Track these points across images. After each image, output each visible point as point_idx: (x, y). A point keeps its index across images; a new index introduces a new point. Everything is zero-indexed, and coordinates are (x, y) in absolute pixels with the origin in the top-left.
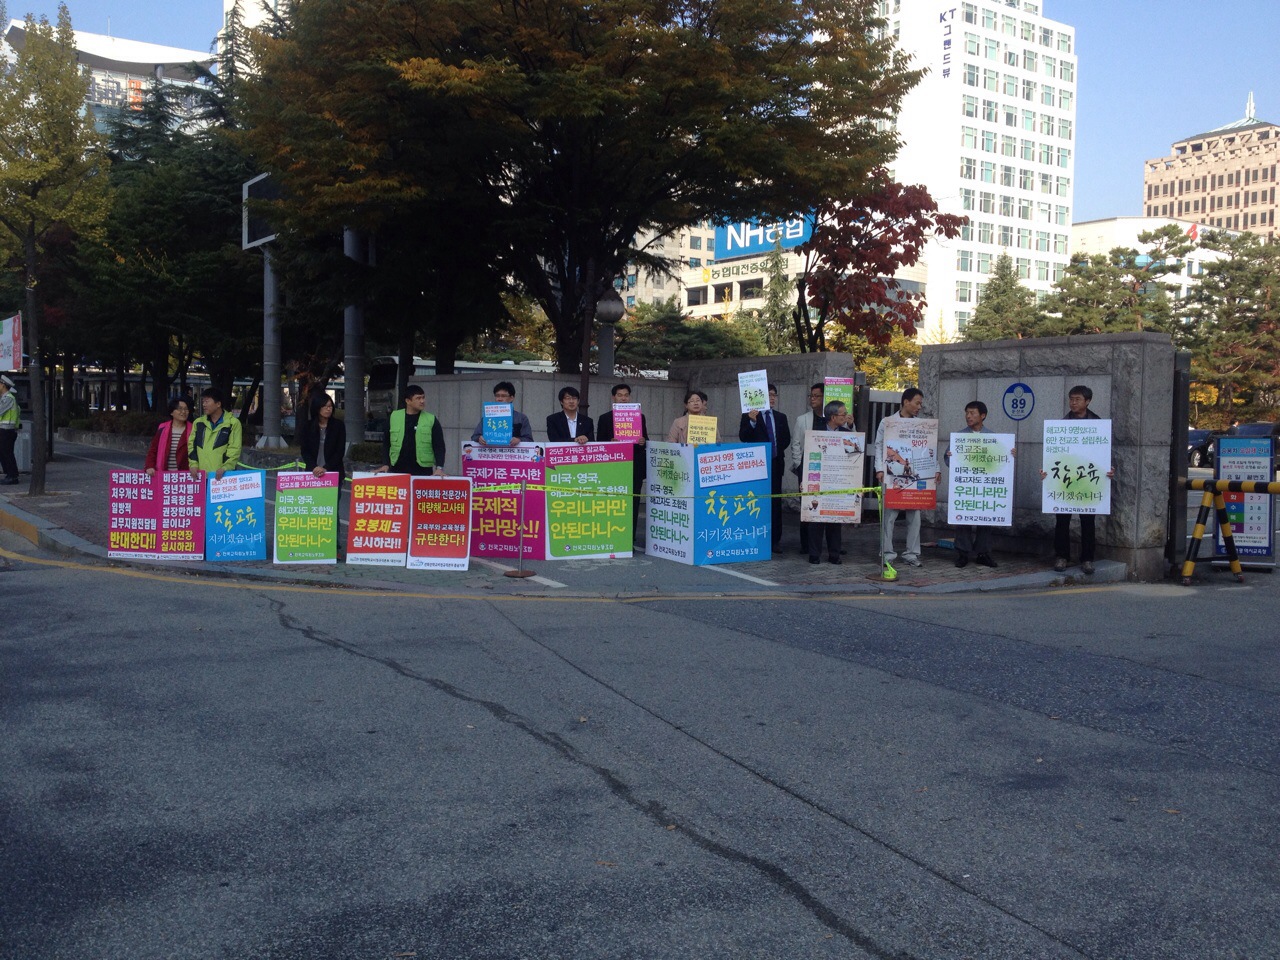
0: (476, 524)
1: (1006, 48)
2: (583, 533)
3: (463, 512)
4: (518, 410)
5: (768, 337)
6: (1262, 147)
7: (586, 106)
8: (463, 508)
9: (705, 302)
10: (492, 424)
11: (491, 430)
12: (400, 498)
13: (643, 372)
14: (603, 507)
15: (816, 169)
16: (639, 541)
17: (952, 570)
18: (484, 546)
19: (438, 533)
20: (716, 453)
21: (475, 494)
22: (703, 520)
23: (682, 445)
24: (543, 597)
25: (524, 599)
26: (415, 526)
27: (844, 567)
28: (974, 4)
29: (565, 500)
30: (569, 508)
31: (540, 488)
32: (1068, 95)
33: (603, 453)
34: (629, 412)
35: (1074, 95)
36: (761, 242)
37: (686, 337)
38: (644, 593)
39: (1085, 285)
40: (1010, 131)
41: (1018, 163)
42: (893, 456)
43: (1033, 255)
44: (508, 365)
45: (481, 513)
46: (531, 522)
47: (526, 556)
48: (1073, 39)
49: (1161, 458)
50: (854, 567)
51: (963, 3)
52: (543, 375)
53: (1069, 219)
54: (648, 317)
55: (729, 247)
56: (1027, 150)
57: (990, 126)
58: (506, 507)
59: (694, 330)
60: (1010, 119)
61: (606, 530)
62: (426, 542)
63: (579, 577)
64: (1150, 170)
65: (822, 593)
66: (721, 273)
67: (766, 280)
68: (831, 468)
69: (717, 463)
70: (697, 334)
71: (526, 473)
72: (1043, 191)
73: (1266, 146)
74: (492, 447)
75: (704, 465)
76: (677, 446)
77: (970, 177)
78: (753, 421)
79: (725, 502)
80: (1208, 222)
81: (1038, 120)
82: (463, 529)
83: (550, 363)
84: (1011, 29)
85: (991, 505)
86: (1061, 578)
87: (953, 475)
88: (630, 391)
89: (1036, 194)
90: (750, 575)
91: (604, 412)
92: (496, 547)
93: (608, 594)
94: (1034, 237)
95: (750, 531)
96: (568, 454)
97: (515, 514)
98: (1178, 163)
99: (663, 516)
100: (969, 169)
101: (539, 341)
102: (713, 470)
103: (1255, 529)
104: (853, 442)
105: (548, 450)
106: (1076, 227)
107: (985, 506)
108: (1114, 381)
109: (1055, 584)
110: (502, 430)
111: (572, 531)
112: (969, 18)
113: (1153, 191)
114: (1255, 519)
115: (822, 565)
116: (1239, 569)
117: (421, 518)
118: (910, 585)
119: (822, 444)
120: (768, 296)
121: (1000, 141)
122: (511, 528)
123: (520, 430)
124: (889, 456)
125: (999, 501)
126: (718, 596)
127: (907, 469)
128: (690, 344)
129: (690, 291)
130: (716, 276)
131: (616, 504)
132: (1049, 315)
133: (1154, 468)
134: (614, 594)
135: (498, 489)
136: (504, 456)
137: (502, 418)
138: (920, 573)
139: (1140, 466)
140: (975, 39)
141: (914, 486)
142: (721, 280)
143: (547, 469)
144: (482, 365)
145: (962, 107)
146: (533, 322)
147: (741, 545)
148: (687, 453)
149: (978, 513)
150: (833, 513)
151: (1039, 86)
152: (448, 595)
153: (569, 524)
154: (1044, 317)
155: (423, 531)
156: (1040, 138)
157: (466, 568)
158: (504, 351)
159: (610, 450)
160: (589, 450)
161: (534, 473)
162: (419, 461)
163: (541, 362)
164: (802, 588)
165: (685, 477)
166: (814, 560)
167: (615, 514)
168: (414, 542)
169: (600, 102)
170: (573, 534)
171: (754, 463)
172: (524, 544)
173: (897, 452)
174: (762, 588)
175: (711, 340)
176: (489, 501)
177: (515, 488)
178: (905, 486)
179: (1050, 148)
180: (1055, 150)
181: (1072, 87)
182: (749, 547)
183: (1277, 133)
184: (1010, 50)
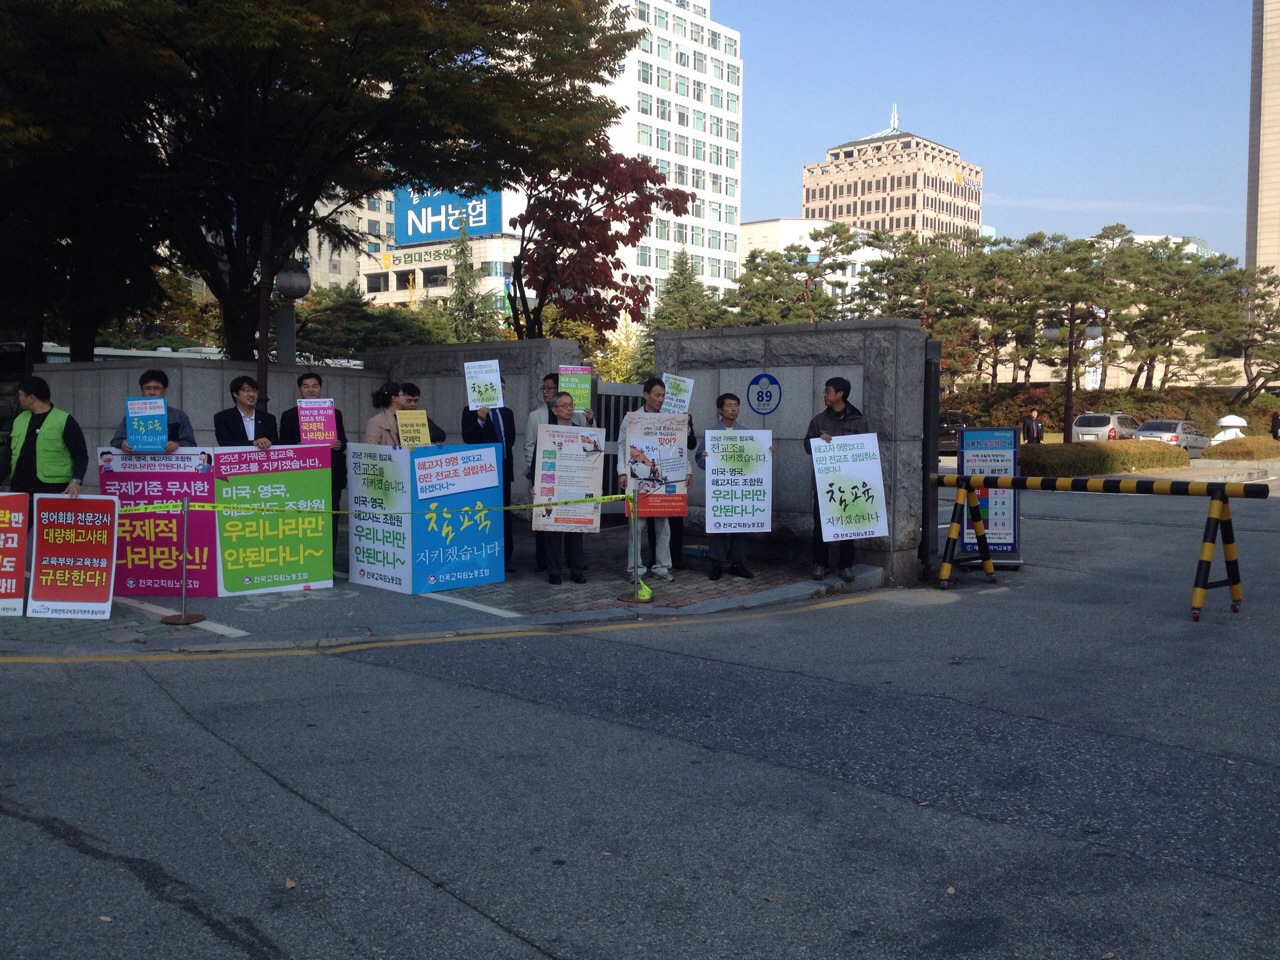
0: (122, 555)
1: (677, 49)
2: (268, 560)
3: (105, 542)
4: (175, 406)
5: (456, 326)
6: (905, 155)
7: (256, 35)
8: (105, 536)
9: (387, 289)
10: (139, 425)
11: (138, 432)
12: (14, 525)
13: (328, 361)
14: (294, 526)
15: (532, 130)
16: (341, 564)
17: (708, 585)
18: (133, 583)
19: (71, 569)
20: (437, 457)
21: (121, 517)
22: (423, 539)
23: (394, 448)
24: (217, 652)
25: (191, 657)
26: (39, 560)
27: (589, 586)
29: (242, 519)
30: (247, 530)
31: (208, 507)
32: (734, 98)
33: (291, 459)
34: (318, 409)
35: (741, 98)
36: (443, 228)
37: (369, 325)
38: (354, 639)
39: (763, 280)
40: (682, 130)
41: (690, 163)
42: (637, 457)
43: (706, 252)
44: (165, 352)
45: (128, 539)
46: (197, 549)
47: (191, 593)
48: (738, 43)
49: (916, 452)
50: (600, 586)
52: (206, 363)
53: (738, 219)
54: (327, 302)
55: (410, 233)
56: (698, 150)
57: (663, 124)
58: (162, 531)
59: (378, 318)
60: (683, 119)
61: (299, 555)
62: (54, 581)
63: (265, 619)
64: (808, 174)
65: (573, 623)
66: (403, 260)
67: (451, 269)
68: (567, 468)
69: (438, 469)
70: (381, 321)
71: (189, 487)
72: (713, 191)
73: (908, 155)
74: (140, 455)
75: (423, 472)
76: (387, 449)
78: (482, 419)
79: (449, 516)
80: (858, 224)
81: (708, 121)
82: (104, 563)
83: (215, 350)
84: (681, 30)
85: (750, 510)
86: (823, 589)
87: (709, 477)
88: (320, 382)
89: (708, 193)
90: (484, 604)
91: (288, 408)
92: (150, 583)
93: (306, 643)
94: (707, 236)
95: (480, 549)
96: (245, 461)
97: (175, 539)
98: (832, 169)
99: (372, 535)
101: (200, 326)
102: (434, 479)
103: (1000, 526)
104: (592, 439)
105: (218, 457)
106: (743, 227)
107: (744, 510)
108: (866, 372)
109: (817, 595)
110: (154, 433)
111: (253, 559)
112: (642, 15)
113: (810, 195)
114: (1000, 516)
115: (565, 585)
116: (991, 569)
117: (46, 549)
118: (667, 606)
119: (557, 440)
120: (455, 284)
121: (673, 140)
122: (170, 558)
123: (179, 431)
124: (632, 456)
125: (758, 505)
126: (449, 636)
127: (654, 472)
128: (373, 331)
129: (370, 277)
130: (397, 262)
131: (310, 523)
132: (730, 309)
133: (909, 464)
134: (313, 643)
135: (150, 509)
136: (158, 466)
137: (152, 418)
138: (674, 589)
139: (895, 463)
141: (662, 490)
142: (403, 267)
143: (217, 482)
144: (133, 352)
145: (637, 104)
146: (193, 305)
147: (472, 565)
148: (402, 456)
149: (737, 519)
150: (569, 521)
151: (708, 87)
152: (82, 657)
153: (249, 550)
154: (726, 311)
155: (50, 566)
156: (709, 138)
157: (107, 616)
158: (160, 338)
159: (302, 455)
160: (273, 456)
161: (200, 487)
162: (40, 476)
163: (204, 349)
164: (550, 619)
165: (399, 486)
166: (555, 580)
167: (309, 534)
168: (38, 581)
169: (274, 31)
170: (254, 562)
171: (483, 468)
172: (188, 578)
173: (642, 452)
174: (502, 621)
175: (397, 329)
176: (138, 524)
177: (175, 507)
178: (652, 491)
179: (719, 149)
180: (724, 151)
181: (738, 90)
182: (479, 568)
183: (918, 144)
184: (681, 50)
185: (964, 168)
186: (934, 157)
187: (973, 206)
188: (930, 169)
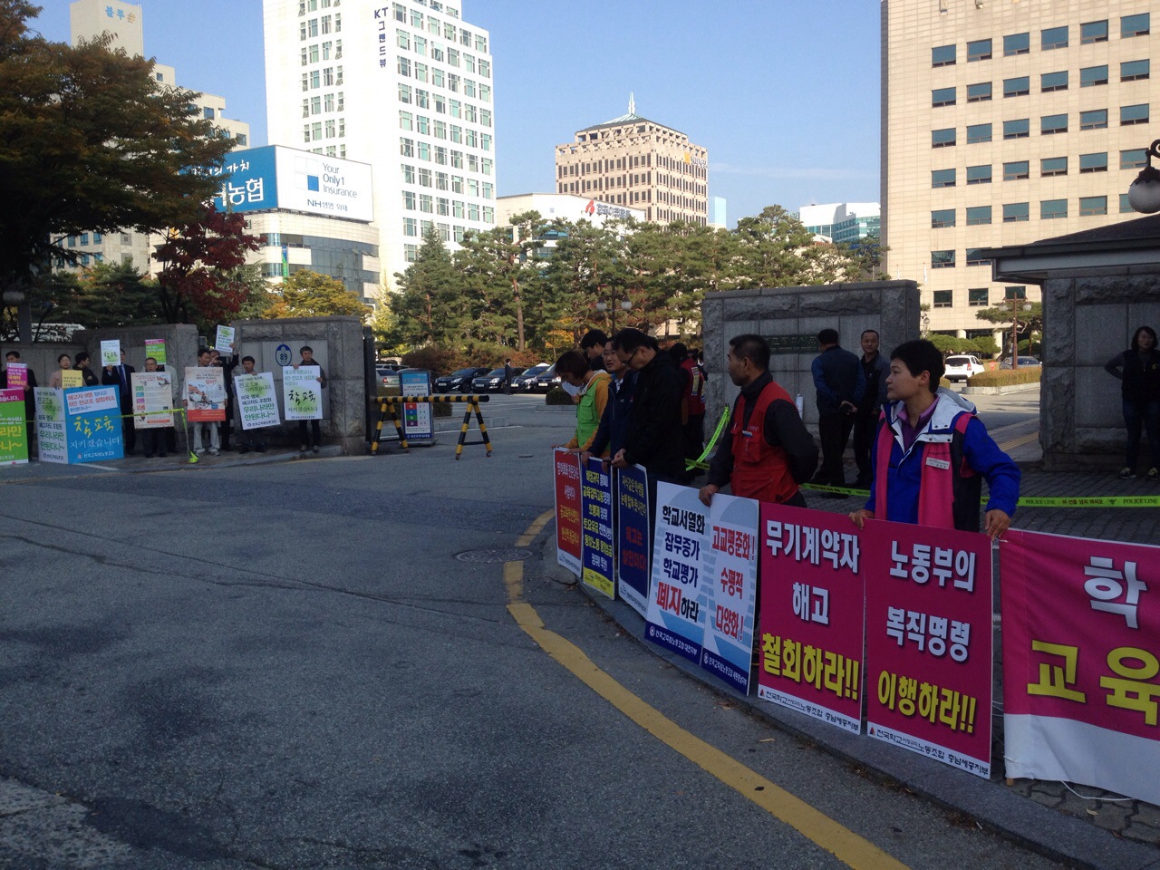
1: (433, 46)
6: (640, 138)
23: (57, 389)
28: (403, 5)
32: (486, 89)
35: (492, 89)
40: (440, 117)
41: (449, 145)
42: (193, 390)
48: (488, 40)
51: (393, 3)
53: (494, 194)
56: (455, 134)
57: (422, 112)
60: (440, 107)
61: (8, 446)
64: (559, 153)
68: (151, 394)
72: (471, 170)
73: (643, 138)
77: (409, 155)
78: (110, 371)
79: (88, 423)
81: (463, 109)
84: (436, 29)
85: (266, 414)
89: (465, 172)
94: (467, 209)
98: (580, 149)
99: (48, 435)
100: (407, 148)
102: (78, 404)
106: (499, 201)
107: (263, 415)
108: (329, 343)
112: (400, 17)
113: (563, 171)
116: (407, 446)
119: (143, 380)
121: (432, 126)
124: (191, 390)
127: (204, 398)
131: (14, 429)
140: (406, 35)
141: (210, 407)
145: (398, 94)
147: (104, 449)
149: (260, 420)
151: (462, 79)
156: (465, 124)
165: (59, 409)
167: (14, 435)
171: (107, 398)
173: (196, 388)
178: (203, 408)
179: (474, 133)
180: (479, 135)
181: (489, 82)
182: (107, 451)
183: (651, 128)
184: (436, 47)
185: (691, 149)
186: (665, 140)
187: (701, 182)
188: (662, 150)
